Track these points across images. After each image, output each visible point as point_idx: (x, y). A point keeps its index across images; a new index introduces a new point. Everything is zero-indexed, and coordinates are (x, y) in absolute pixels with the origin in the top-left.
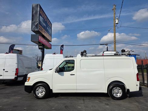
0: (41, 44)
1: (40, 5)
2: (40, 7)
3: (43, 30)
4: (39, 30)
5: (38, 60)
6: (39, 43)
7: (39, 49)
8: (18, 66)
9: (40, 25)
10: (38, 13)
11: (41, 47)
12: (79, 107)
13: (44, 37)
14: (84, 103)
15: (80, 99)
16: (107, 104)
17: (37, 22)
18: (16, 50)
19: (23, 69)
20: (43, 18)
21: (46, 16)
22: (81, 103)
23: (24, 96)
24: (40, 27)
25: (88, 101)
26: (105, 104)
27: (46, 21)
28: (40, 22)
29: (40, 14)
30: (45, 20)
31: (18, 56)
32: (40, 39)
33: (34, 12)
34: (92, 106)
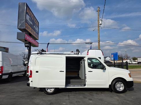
0: (28, 42)
1: (26, 4)
2: (27, 6)
3: (29, 28)
4: (26, 28)
5: (25, 57)
6: (26, 41)
7: (26, 47)
8: (3, 64)
9: (26, 23)
10: (25, 11)
11: (27, 45)
12: (64, 103)
13: (30, 35)
14: (69, 99)
15: (65, 96)
16: (91, 100)
17: (24, 20)
18: (2, 48)
19: (8, 67)
20: (30, 16)
21: (33, 15)
22: (66, 100)
23: (8, 94)
24: (26, 26)
25: (73, 97)
26: (89, 99)
27: (33, 19)
28: (26, 21)
29: (27, 13)
30: (31, 18)
31: (2, 54)
32: (27, 37)
33: (21, 10)
34: (76, 102)
